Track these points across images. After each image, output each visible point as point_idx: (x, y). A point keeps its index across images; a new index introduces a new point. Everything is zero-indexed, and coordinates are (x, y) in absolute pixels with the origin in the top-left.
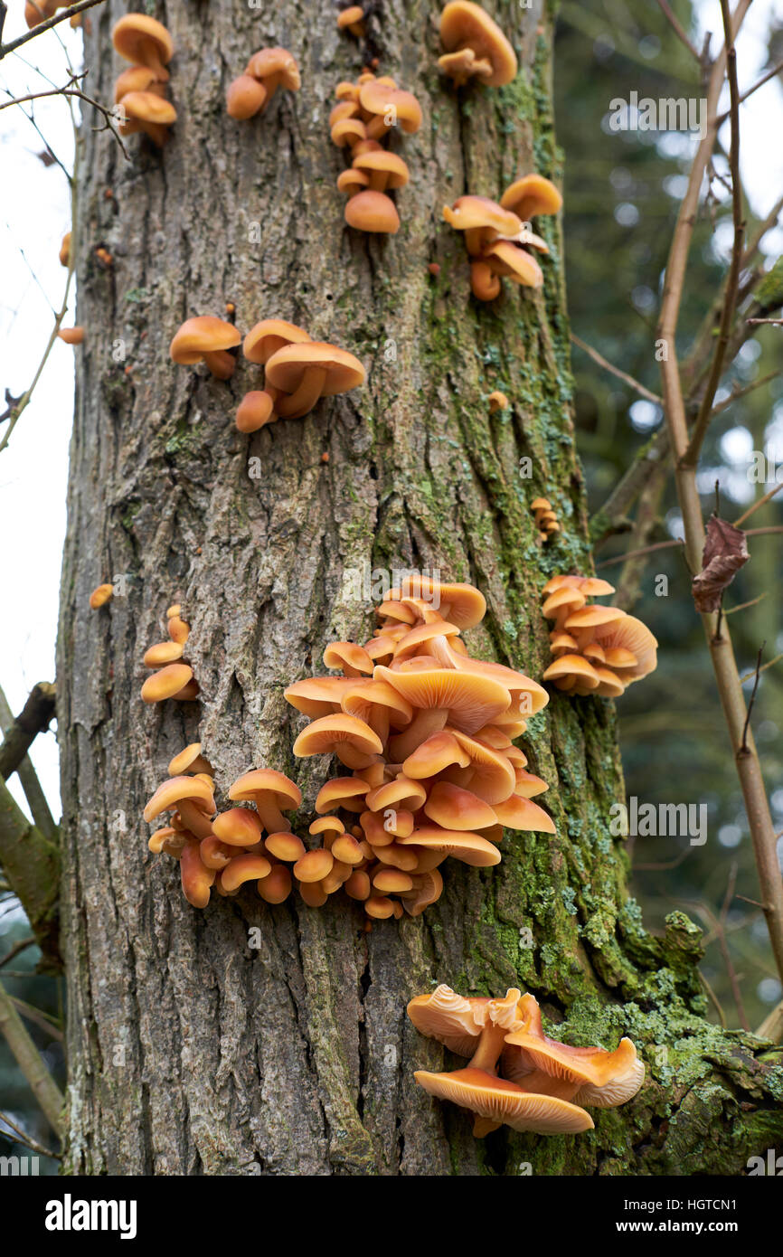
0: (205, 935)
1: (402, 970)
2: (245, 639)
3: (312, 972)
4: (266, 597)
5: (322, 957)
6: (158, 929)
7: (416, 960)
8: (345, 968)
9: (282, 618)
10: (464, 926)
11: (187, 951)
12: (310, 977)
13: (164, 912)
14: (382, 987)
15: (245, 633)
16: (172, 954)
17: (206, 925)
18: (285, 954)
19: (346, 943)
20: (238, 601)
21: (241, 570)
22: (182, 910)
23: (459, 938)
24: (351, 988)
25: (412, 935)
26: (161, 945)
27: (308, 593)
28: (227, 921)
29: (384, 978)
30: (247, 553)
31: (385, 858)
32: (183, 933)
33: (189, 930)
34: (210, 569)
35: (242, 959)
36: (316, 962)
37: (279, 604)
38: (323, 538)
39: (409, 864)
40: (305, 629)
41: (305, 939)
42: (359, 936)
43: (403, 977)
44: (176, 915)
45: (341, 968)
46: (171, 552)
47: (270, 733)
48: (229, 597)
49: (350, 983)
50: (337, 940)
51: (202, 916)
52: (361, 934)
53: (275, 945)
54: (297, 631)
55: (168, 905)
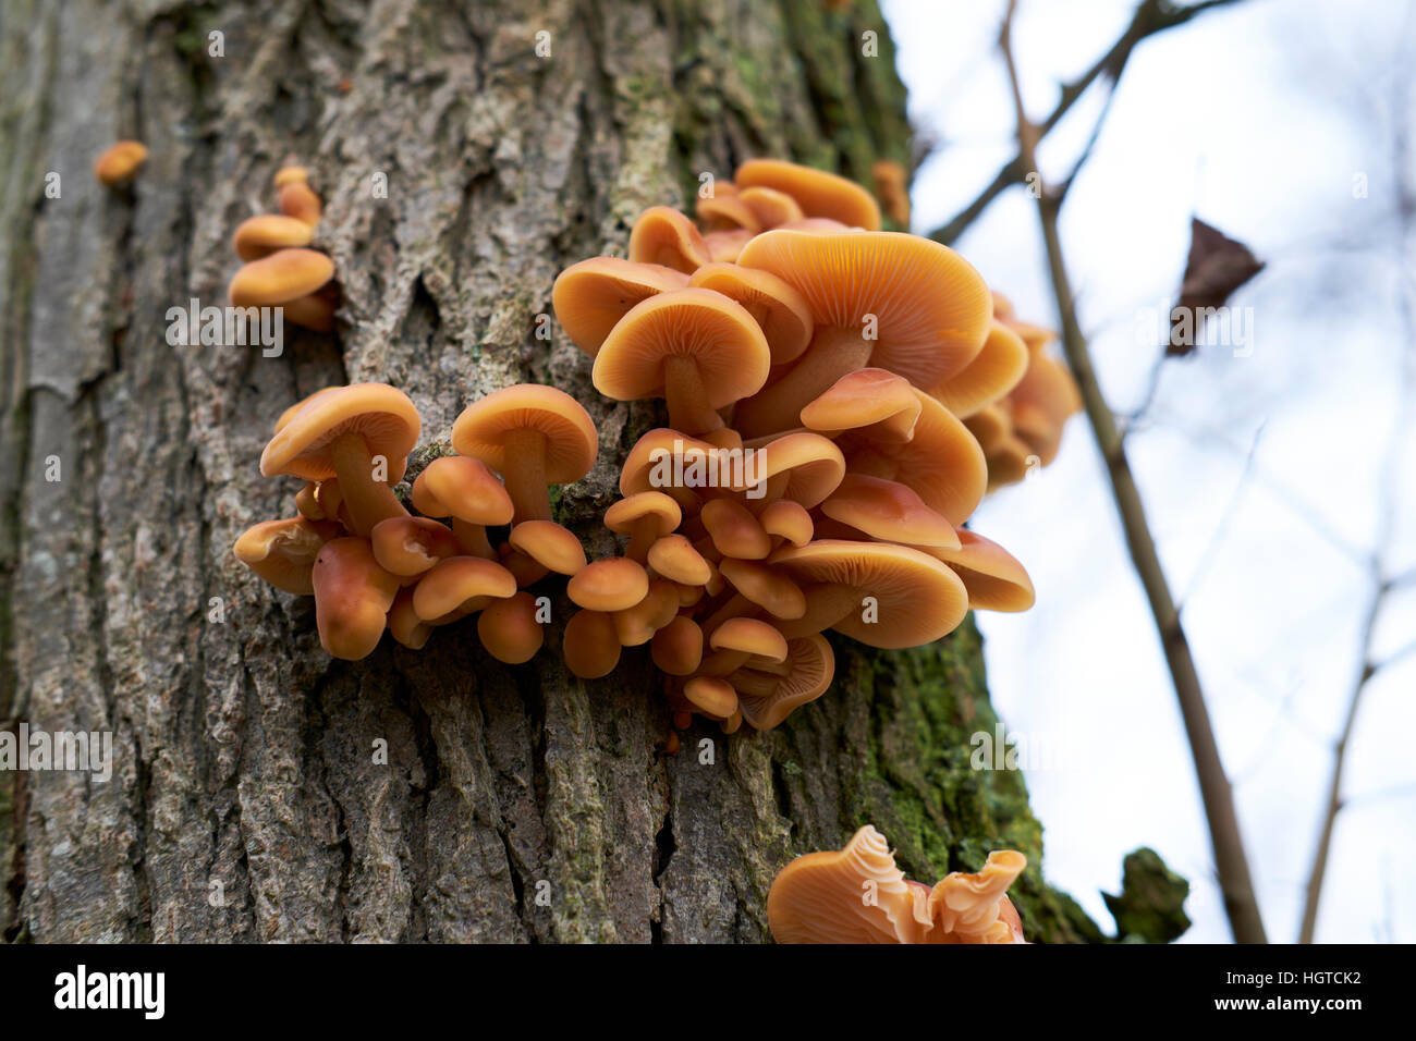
0: (325, 743)
1: (734, 831)
2: (443, 224)
3: (570, 808)
4: (482, 168)
5: (592, 780)
6: (219, 730)
7: (763, 813)
8: (630, 812)
9: (510, 200)
10: (839, 772)
11: (286, 769)
12: (566, 818)
13: (238, 697)
14: (696, 859)
15: (441, 216)
16: (247, 778)
17: (326, 723)
18: (504, 779)
19: (635, 763)
20: (423, 169)
21: (429, 122)
22: (280, 692)
23: (832, 793)
24: (640, 850)
25: (756, 768)
26: (224, 757)
27: (564, 169)
28: (377, 715)
29: (700, 841)
30: (441, 98)
31: (750, 586)
32: (277, 735)
33: (292, 731)
34: (367, 115)
35: (406, 790)
36: (579, 789)
37: (508, 178)
38: (583, 97)
39: (789, 605)
40: (558, 222)
41: (556, 745)
42: (656, 755)
43: (737, 844)
44: (265, 700)
45: (622, 810)
46: (282, 94)
47: (504, 368)
48: (405, 161)
49: (639, 840)
50: (617, 755)
51: (320, 708)
52: (661, 753)
53: (485, 761)
54: (541, 223)
55: (248, 684)
